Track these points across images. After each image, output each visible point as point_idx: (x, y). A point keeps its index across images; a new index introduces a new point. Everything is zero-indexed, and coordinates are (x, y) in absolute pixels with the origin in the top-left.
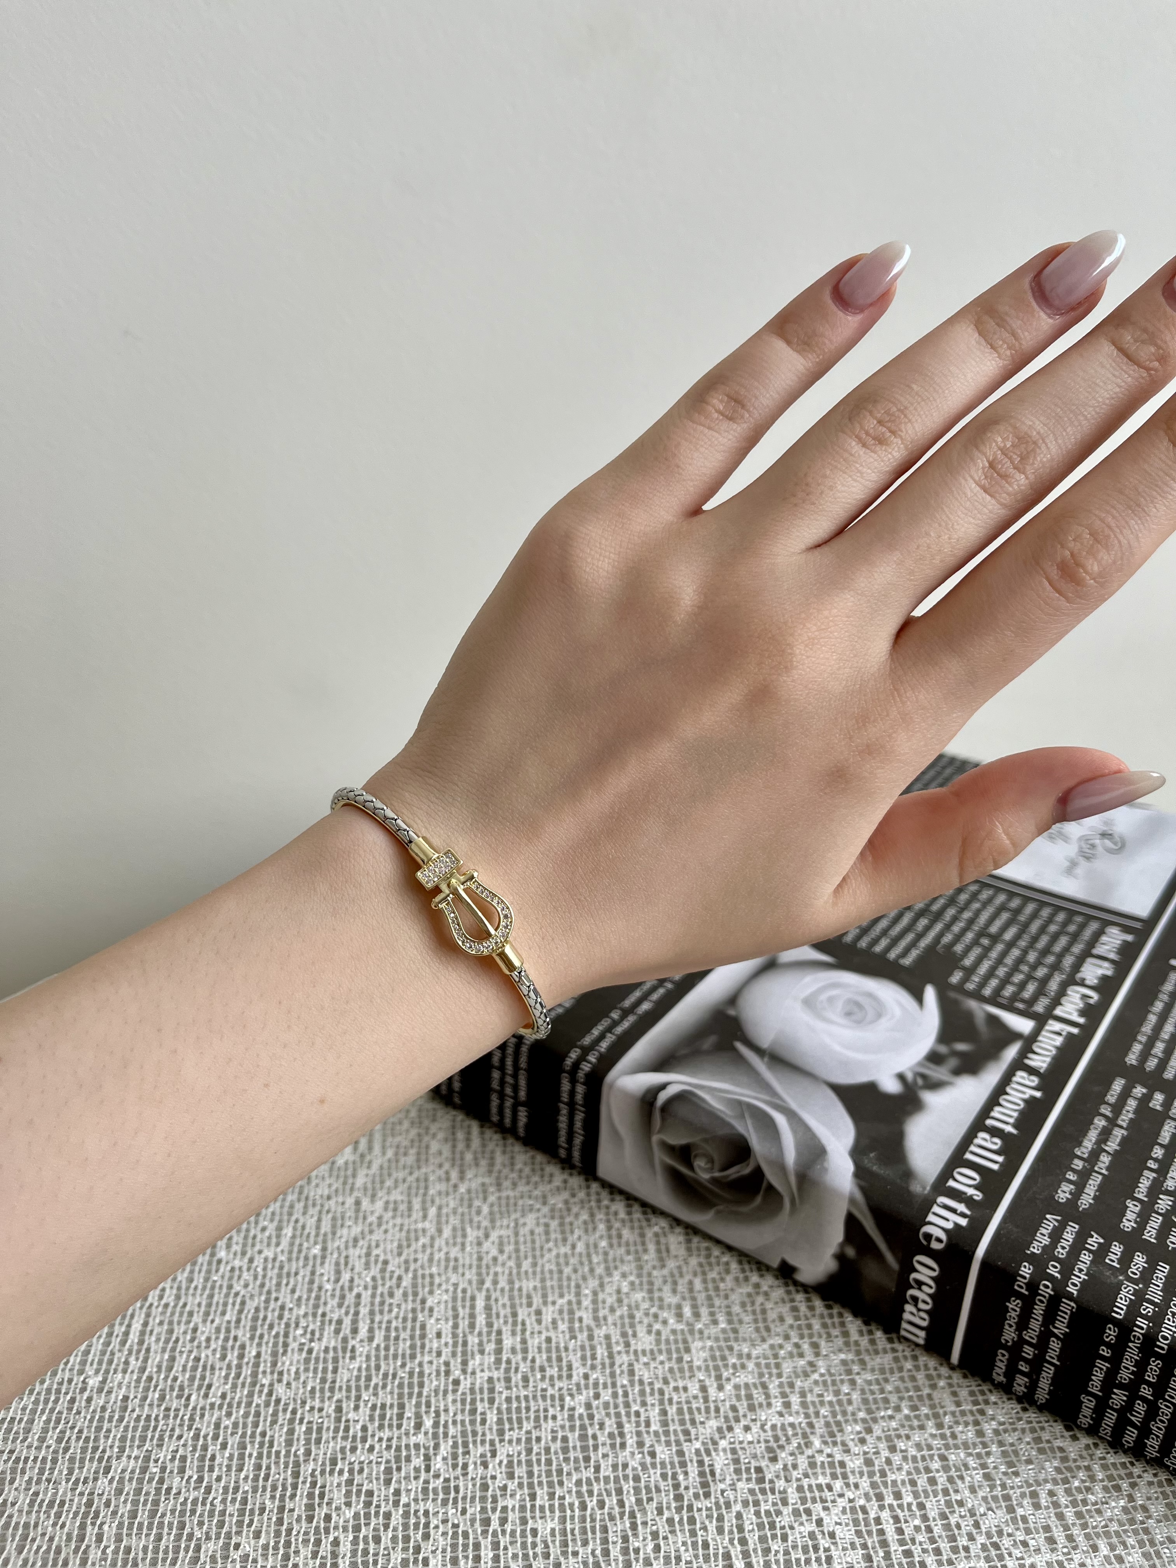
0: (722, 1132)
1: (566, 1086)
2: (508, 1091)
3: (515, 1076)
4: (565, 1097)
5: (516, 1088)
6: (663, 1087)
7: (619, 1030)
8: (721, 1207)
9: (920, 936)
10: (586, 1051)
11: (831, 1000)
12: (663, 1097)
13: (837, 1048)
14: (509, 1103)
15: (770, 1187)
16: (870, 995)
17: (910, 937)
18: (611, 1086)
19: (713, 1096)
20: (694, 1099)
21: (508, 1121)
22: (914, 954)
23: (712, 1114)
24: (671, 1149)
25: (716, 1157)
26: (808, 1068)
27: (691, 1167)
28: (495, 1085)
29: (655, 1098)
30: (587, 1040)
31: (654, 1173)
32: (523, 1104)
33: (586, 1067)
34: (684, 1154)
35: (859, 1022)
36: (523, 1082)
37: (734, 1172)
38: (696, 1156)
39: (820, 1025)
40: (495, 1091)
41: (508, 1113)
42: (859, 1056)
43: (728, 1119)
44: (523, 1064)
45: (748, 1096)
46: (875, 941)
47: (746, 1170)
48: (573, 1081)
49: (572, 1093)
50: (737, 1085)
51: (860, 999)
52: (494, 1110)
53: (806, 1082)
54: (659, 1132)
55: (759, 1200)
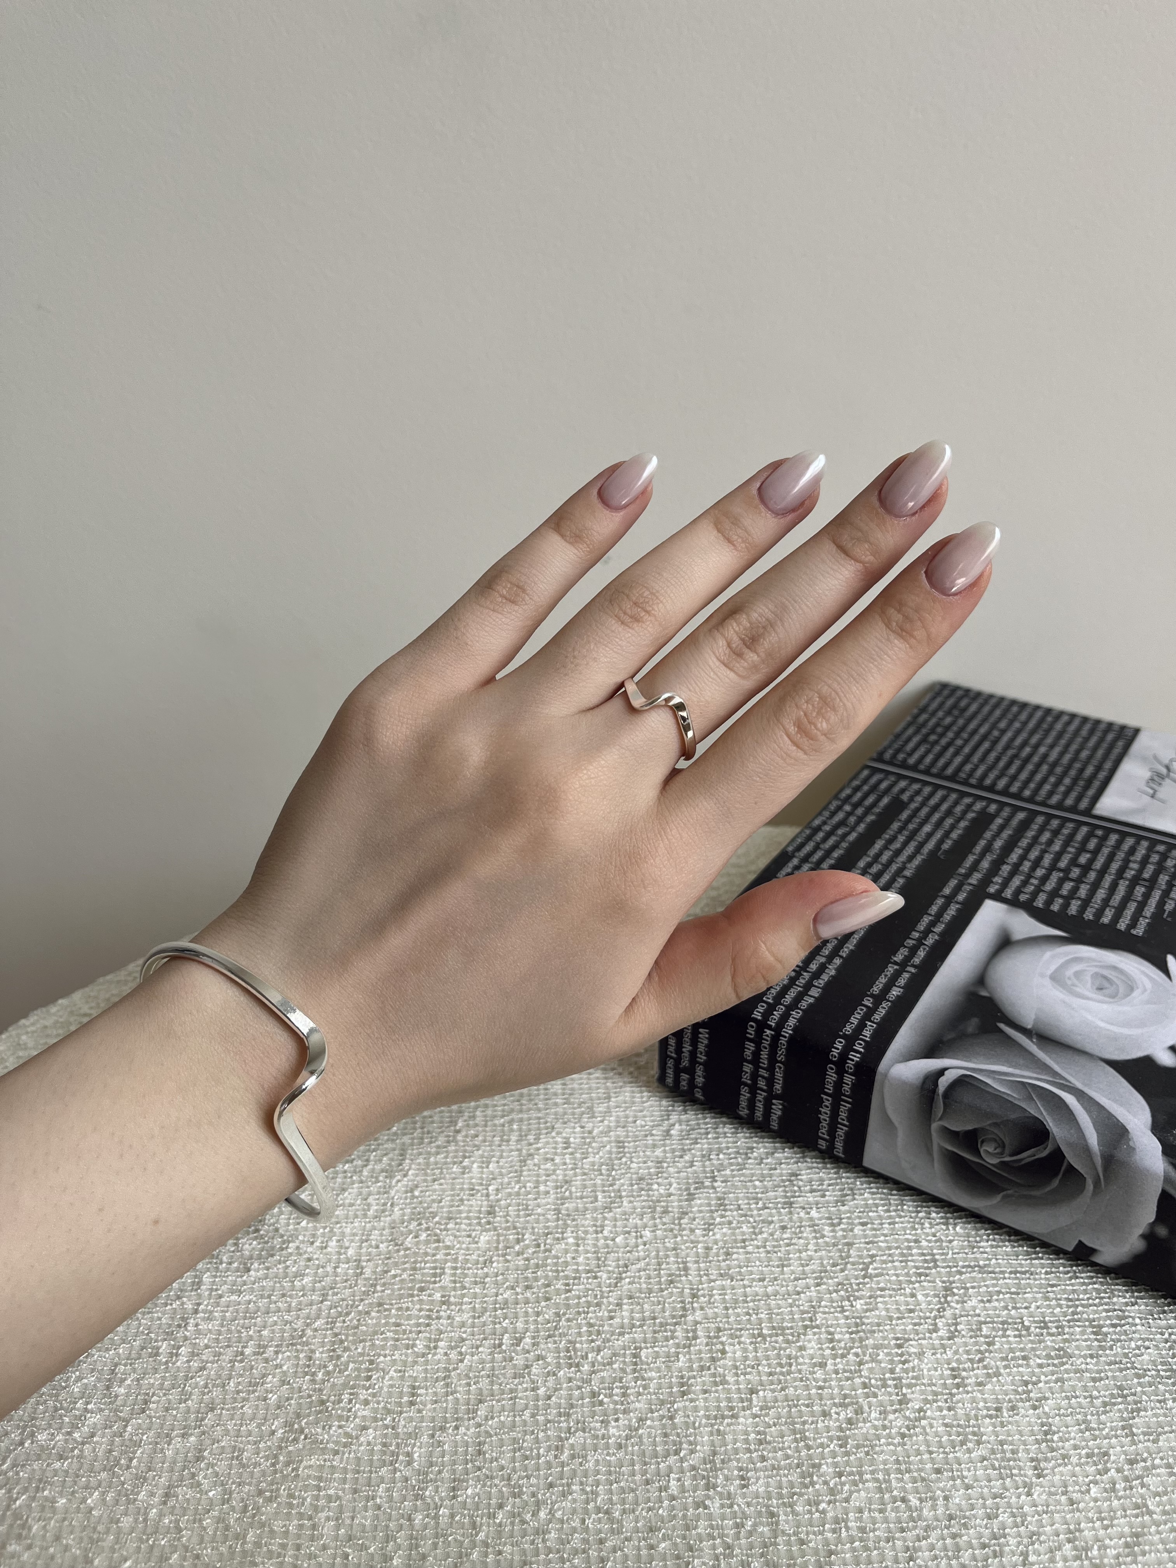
0: (1013, 1116)
1: (831, 1076)
2: (762, 1084)
3: (771, 1069)
4: (830, 1088)
5: (770, 1082)
6: (941, 1072)
7: (877, 1017)
8: (1009, 1192)
9: (1142, 905)
10: (851, 1040)
11: (1077, 974)
12: (944, 1082)
13: (1102, 1024)
14: (761, 1096)
15: (1071, 1168)
16: (1115, 968)
17: (1132, 907)
18: (885, 1075)
19: (994, 1079)
20: (975, 1083)
21: (759, 1114)
22: (1143, 924)
23: (997, 1097)
24: (953, 1135)
25: (1007, 1141)
26: (1078, 1046)
27: (977, 1153)
28: (746, 1078)
29: (936, 1085)
30: (848, 1029)
31: (933, 1160)
32: (777, 1097)
33: (855, 1057)
34: (971, 1139)
35: (1113, 996)
36: (779, 1075)
37: (1026, 1156)
38: (982, 1142)
39: (1076, 1002)
40: (746, 1084)
41: (760, 1106)
42: (1126, 1031)
43: (1016, 1102)
44: (781, 1055)
45: (1031, 1078)
46: (1100, 913)
47: (1043, 1153)
48: (841, 1070)
49: (839, 1084)
50: (1015, 1067)
51: (1106, 972)
52: (744, 1104)
53: (1082, 1060)
54: (941, 1119)
55: (1056, 1182)
